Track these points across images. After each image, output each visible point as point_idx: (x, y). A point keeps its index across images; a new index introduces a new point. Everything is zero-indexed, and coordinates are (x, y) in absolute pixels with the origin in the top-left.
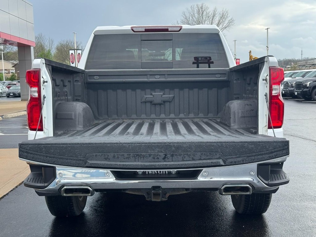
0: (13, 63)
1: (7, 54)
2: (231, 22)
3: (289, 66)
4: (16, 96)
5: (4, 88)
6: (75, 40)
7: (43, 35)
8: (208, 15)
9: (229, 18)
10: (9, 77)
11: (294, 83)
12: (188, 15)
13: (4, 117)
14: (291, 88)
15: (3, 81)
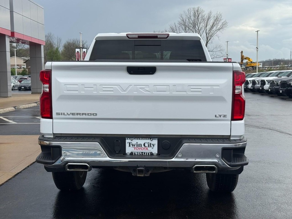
0: (24, 60)
1: (19, 51)
2: (224, 25)
3: (278, 66)
4: (27, 89)
5: (16, 82)
6: (81, 39)
7: (52, 34)
8: (203, 18)
9: (222, 21)
10: (20, 72)
11: (279, 82)
12: (184, 17)
13: (16, 108)
14: (276, 86)
15: (15, 75)
